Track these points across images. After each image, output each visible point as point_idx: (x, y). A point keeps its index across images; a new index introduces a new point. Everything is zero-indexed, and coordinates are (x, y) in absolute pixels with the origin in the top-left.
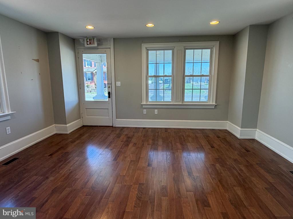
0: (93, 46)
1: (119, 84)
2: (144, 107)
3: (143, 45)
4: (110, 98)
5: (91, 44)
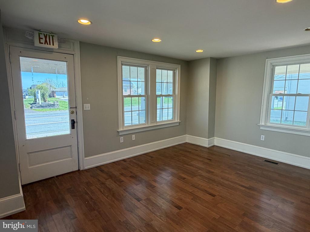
0: (51, 46)
1: (88, 107)
2: (120, 134)
3: (119, 57)
4: (74, 128)
5: (49, 44)
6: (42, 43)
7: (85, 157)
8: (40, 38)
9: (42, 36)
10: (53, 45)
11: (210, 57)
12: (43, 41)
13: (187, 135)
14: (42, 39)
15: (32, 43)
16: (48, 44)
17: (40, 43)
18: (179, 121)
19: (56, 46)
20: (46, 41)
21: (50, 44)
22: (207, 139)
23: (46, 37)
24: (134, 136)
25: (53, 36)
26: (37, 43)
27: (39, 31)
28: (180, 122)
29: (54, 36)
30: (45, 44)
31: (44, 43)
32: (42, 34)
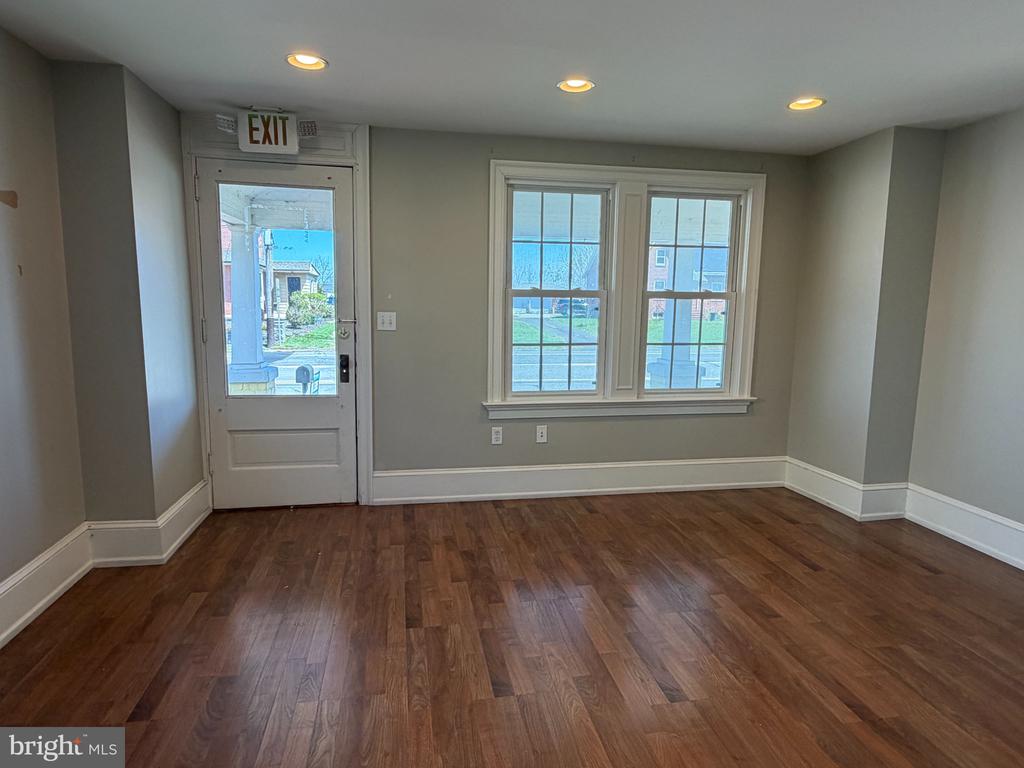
1: (388, 320)
2: (493, 415)
3: (496, 165)
4: (348, 381)
5: (273, 142)
6: (257, 142)
7: (374, 470)
8: (252, 129)
9: (258, 123)
10: (285, 143)
11: (894, 125)
12: (259, 136)
13: (787, 458)
14: (257, 129)
15: (234, 142)
16: (270, 143)
17: (253, 141)
18: (747, 396)
19: (292, 147)
20: (267, 136)
21: (277, 143)
22: (861, 487)
23: (266, 125)
24: (542, 429)
25: (284, 120)
26: (245, 145)
27: (250, 108)
28: (752, 403)
29: (287, 118)
30: (264, 142)
31: (261, 141)
32: (257, 117)
